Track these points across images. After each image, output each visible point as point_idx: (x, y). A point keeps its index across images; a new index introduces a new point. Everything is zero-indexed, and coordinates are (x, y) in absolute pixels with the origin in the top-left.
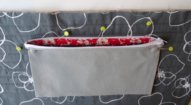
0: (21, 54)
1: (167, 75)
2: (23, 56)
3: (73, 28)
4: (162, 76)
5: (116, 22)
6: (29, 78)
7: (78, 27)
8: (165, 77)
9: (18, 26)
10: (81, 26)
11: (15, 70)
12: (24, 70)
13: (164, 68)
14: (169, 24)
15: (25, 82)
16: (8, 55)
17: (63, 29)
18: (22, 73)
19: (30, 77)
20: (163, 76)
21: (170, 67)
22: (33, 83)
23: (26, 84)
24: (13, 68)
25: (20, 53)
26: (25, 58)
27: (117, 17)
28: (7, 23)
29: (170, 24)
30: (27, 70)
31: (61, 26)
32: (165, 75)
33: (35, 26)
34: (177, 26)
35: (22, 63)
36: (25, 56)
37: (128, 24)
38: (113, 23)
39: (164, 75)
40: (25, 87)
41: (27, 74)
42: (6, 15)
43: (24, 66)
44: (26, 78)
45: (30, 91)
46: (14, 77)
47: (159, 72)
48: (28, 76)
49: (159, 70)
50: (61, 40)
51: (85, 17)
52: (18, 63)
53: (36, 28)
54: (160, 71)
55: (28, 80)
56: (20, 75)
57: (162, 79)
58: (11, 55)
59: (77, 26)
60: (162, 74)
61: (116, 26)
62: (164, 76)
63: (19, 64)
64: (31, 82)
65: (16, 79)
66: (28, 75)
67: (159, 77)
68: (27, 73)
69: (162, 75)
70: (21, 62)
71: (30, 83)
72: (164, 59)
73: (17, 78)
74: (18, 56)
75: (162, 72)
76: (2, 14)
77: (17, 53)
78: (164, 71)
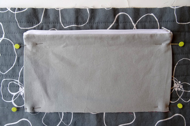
0: (16, 56)
1: (185, 87)
3: (75, 25)
4: (179, 89)
5: (119, 20)
8: (183, 91)
9: (19, 22)
10: (84, 24)
11: (6, 76)
12: (16, 77)
13: (180, 77)
14: (176, 21)
15: (14, 94)
16: (3, 57)
17: (65, 27)
18: (13, 81)
19: (21, 87)
20: (181, 89)
21: (187, 75)
22: (23, 95)
24: (5, 73)
25: (16, 54)
26: (21, 62)
27: (120, 14)
30: (19, 77)
31: (63, 23)
32: (183, 87)
33: (37, 22)
34: (184, 24)
36: (21, 58)
37: (132, 22)
38: (116, 21)
41: (19, 82)
43: (17, 71)
44: (17, 89)
46: (3, 86)
48: (20, 85)
49: (175, 80)
52: (11, 67)
53: (37, 25)
54: (177, 81)
55: (18, 90)
56: (10, 83)
57: (179, 92)
58: (6, 57)
59: (79, 24)
60: (179, 86)
61: (119, 24)
63: (13, 68)
67: (176, 89)
68: (18, 81)
69: (179, 87)
70: (15, 66)
71: (20, 94)
73: (6, 87)
74: (13, 58)
75: (178, 82)
76: (6, 9)
77: (13, 54)
78: (181, 82)
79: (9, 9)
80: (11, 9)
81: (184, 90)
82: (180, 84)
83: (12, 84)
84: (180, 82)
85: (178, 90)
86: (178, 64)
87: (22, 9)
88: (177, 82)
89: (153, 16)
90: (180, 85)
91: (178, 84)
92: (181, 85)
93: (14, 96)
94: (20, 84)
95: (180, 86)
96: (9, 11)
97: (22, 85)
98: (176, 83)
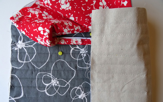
2: (51, 56)
6: (52, 80)
23: (48, 87)
35: (49, 63)
40: (46, 91)
45: (50, 95)
50: (86, 40)
65: (40, 81)
66: (51, 77)
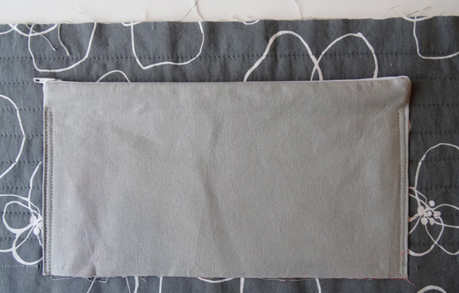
0: (24, 138)
1: (447, 215)
3: (171, 63)
4: (432, 222)
5: (278, 48)
7: (183, 62)
8: (443, 225)
9: (36, 58)
10: (192, 58)
12: (23, 190)
13: (434, 189)
14: (416, 53)
15: (18, 232)
17: (144, 66)
18: (16, 199)
19: (35, 214)
20: (436, 220)
21: (450, 187)
22: (40, 234)
25: (24, 134)
26: (34, 151)
27: (280, 33)
28: (11, 48)
29: (421, 53)
30: (31, 189)
31: (140, 58)
32: (442, 216)
33: (78, 54)
34: (440, 60)
36: (36, 142)
37: (310, 53)
38: (270, 51)
39: (437, 214)
41: (30, 203)
42: (16, 29)
43: (26, 174)
44: (25, 219)
47: (419, 204)
48: (32, 211)
49: (420, 197)
51: (202, 32)
52: (10, 166)
53: (78, 63)
54: (424, 200)
55: (29, 223)
56: (9, 206)
57: (433, 229)
59: (180, 59)
60: (430, 214)
61: (279, 58)
62: (439, 221)
63: (15, 166)
64: (36, 232)
67: (424, 222)
68: (28, 200)
69: (432, 217)
70: (19, 162)
71: (32, 232)
72: (426, 160)
74: (16, 142)
75: (428, 204)
76: (7, 27)
77: (16, 134)
78: (435, 202)
79: (15, 28)
80: (20, 27)
81: (445, 223)
82: (432, 207)
83: (12, 208)
84: (432, 203)
85: (429, 224)
86: (426, 157)
87: (45, 25)
88: (425, 204)
89: (361, 39)
90: (433, 210)
91: (429, 208)
92: (435, 210)
93: (17, 237)
94: (32, 206)
95: (433, 213)
96: (13, 31)
97: (37, 210)
98: (422, 204)
